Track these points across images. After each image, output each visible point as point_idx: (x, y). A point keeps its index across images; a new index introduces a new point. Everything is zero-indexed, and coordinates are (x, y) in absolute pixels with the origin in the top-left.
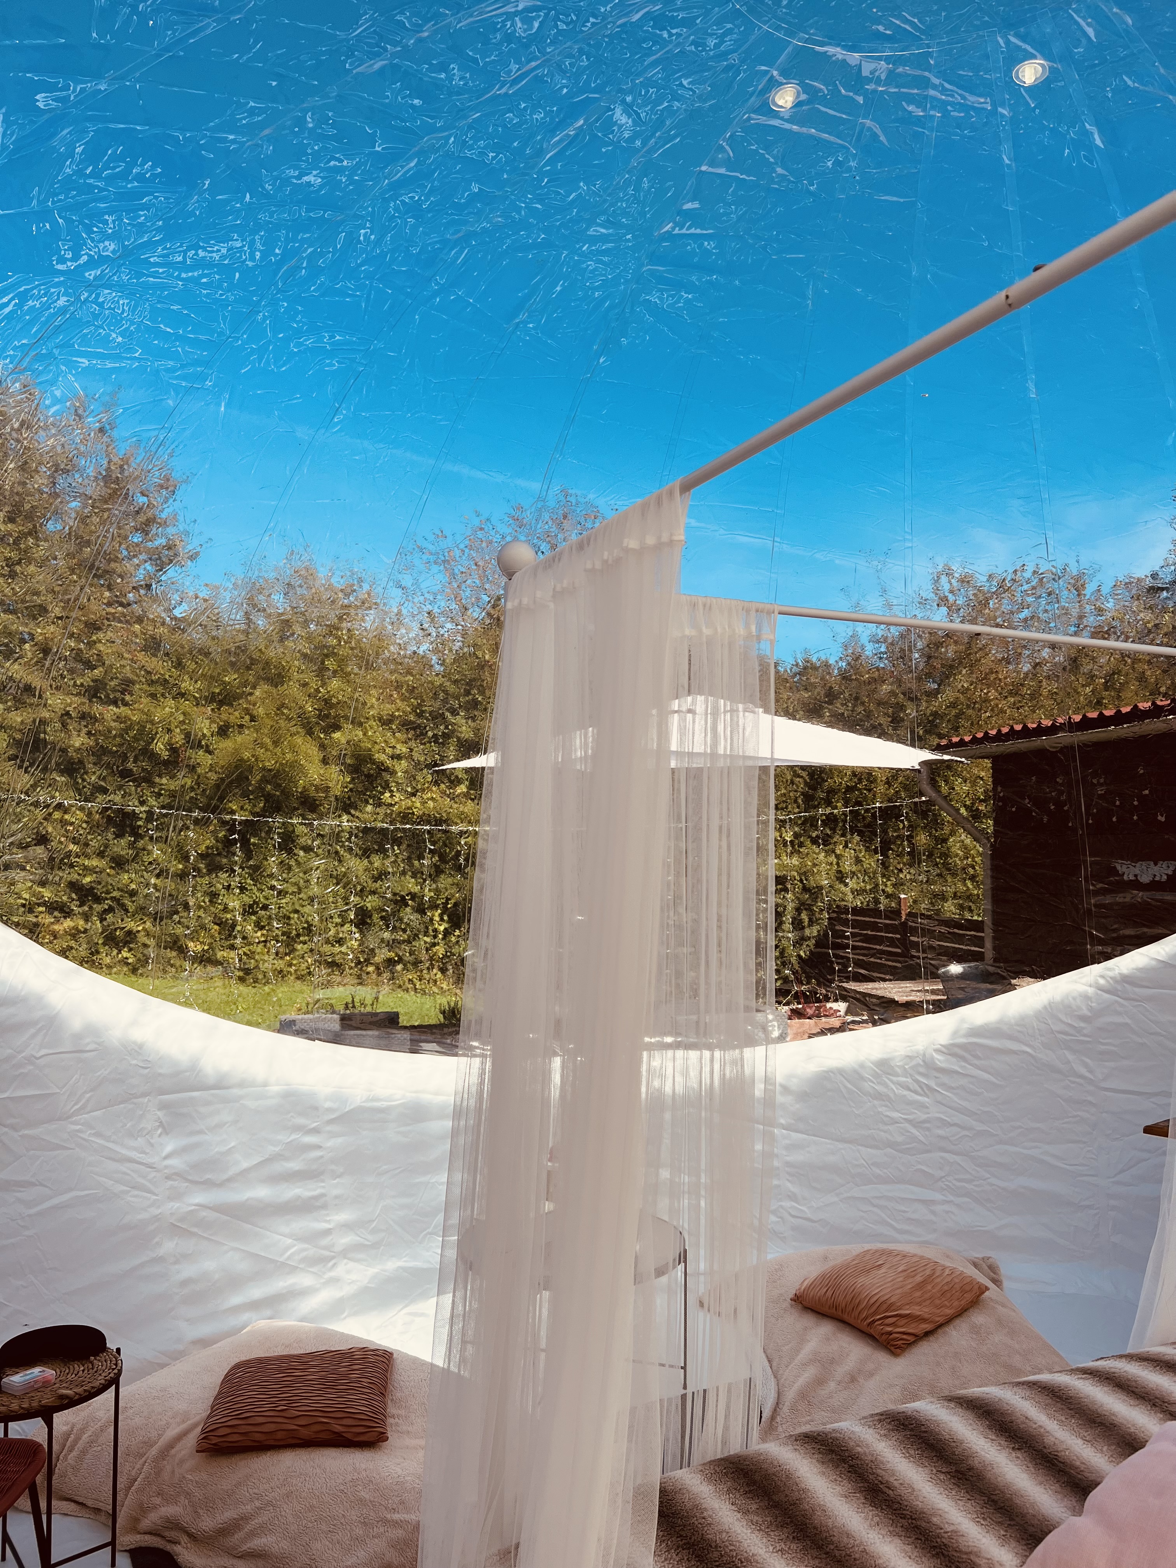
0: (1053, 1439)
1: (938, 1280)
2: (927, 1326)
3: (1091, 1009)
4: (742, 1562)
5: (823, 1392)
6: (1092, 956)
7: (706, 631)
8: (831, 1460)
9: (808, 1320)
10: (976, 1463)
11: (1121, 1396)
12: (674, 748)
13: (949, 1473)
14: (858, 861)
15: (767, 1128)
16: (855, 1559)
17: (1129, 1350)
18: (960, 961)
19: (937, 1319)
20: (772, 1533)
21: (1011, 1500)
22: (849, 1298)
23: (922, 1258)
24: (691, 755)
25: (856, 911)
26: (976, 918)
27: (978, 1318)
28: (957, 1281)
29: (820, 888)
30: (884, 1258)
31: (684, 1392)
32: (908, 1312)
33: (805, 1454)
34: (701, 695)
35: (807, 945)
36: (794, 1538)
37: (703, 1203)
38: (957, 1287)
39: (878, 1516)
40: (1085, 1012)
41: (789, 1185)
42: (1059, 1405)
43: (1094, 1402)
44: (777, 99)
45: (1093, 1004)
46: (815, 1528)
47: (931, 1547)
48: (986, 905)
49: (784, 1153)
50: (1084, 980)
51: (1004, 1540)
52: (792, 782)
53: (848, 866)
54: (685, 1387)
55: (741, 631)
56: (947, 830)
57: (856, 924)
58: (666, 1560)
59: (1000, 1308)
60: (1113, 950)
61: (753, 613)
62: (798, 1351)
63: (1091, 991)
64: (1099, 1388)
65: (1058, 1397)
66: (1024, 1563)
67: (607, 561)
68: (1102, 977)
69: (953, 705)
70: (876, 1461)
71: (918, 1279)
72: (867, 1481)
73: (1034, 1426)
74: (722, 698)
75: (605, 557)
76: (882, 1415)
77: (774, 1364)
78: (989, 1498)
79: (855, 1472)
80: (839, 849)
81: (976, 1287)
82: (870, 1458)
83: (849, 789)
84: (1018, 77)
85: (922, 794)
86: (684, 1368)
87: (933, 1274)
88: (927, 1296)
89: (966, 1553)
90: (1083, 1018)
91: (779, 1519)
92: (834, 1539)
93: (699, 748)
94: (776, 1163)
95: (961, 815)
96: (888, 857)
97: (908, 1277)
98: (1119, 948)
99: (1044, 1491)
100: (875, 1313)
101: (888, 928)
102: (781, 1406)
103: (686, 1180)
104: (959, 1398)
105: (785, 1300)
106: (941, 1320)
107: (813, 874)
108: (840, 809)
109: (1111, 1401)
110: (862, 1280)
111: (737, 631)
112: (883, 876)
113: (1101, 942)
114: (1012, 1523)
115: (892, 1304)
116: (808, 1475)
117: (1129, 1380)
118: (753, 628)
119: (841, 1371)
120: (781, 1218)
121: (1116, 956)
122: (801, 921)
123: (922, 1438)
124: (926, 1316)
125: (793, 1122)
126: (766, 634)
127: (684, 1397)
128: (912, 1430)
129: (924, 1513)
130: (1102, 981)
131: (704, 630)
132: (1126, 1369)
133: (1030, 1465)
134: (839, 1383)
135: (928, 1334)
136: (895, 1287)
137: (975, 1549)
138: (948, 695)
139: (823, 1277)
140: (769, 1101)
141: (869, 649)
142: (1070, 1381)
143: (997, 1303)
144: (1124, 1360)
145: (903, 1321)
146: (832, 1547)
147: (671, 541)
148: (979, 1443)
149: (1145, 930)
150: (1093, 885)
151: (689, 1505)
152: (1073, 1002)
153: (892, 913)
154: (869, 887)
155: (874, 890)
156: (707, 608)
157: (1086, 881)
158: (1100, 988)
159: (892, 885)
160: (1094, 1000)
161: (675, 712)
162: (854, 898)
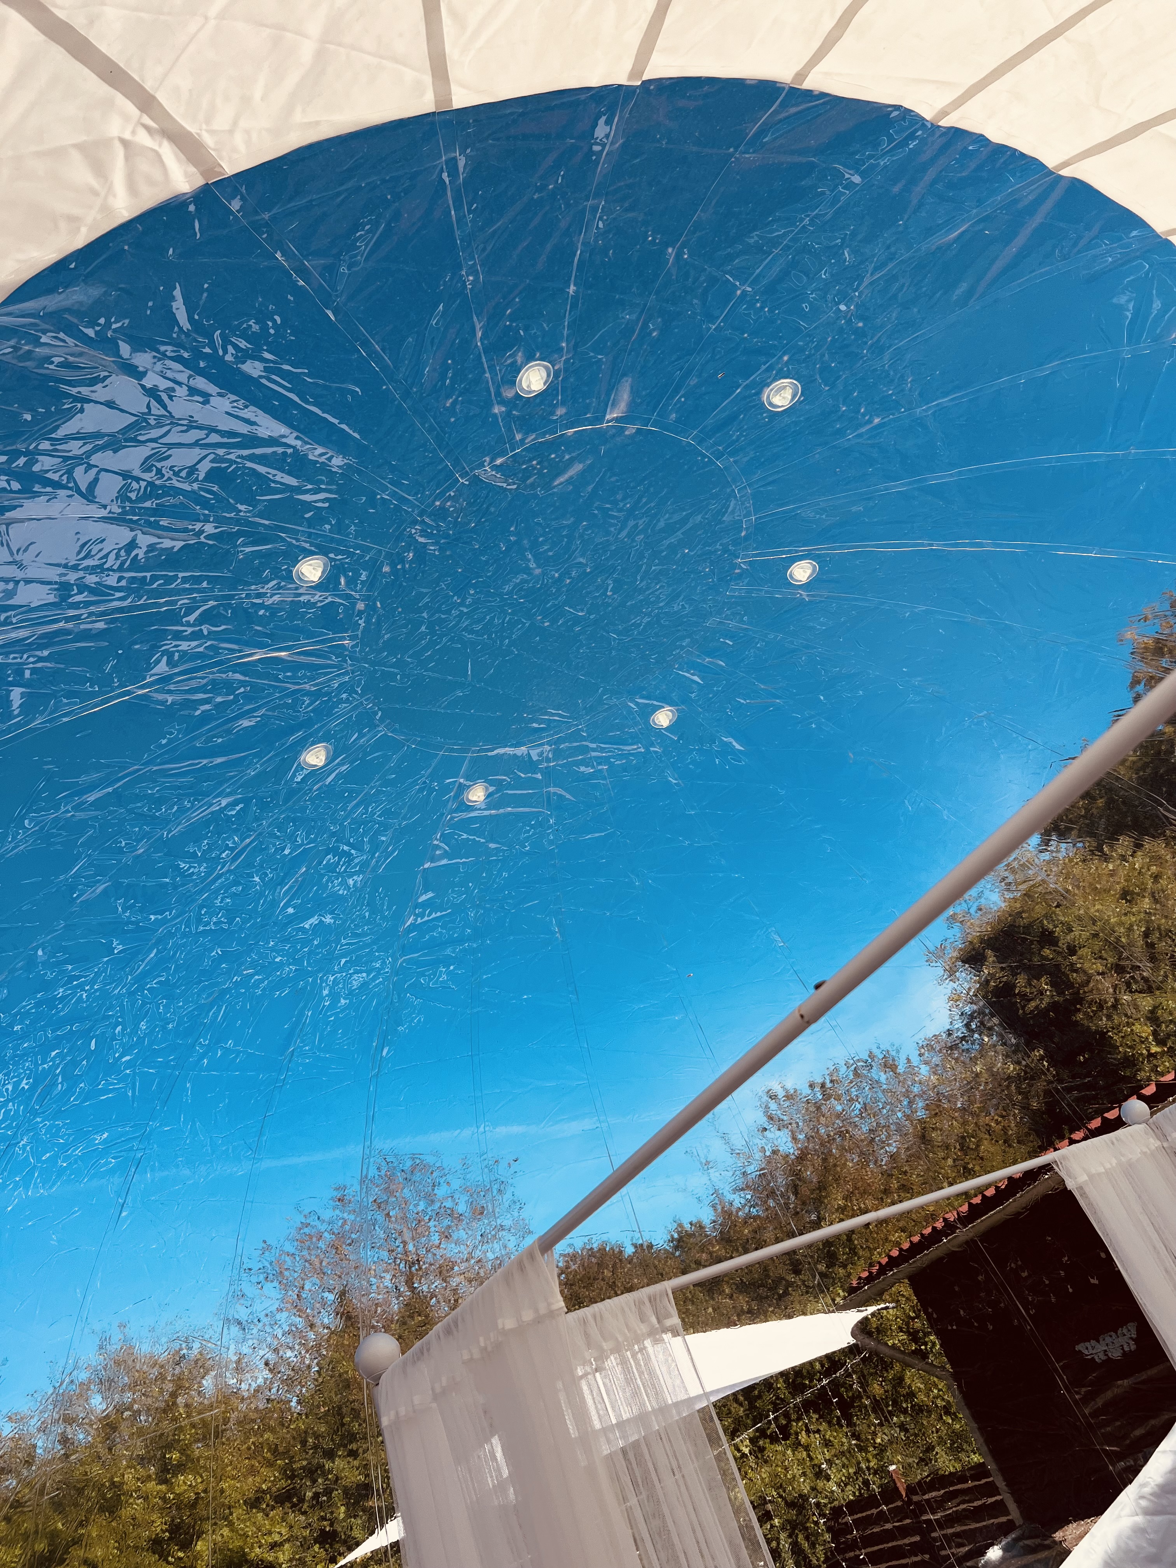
3: (1151, 1542)
6: (1119, 1474)
14: (827, 1444)
18: (994, 1541)
25: (851, 1507)
29: (803, 1496)
40: (1153, 1550)
44: (470, 798)
45: (1152, 1536)
48: (975, 1439)
50: (1127, 1511)
53: (820, 1455)
57: (859, 1526)
60: (1135, 1460)
63: (1140, 1519)
67: (485, 1348)
68: (1142, 1497)
75: (482, 1344)
80: (803, 1438)
84: (655, 724)
96: (855, 1425)
98: (1140, 1455)
101: (893, 1515)
107: (789, 1482)
111: (639, 1332)
112: (860, 1449)
113: (1120, 1456)
121: (1143, 1466)
130: (1143, 1503)
141: (738, 1200)
147: (552, 1311)
149: (1153, 1422)
150: (1078, 1393)
152: (1130, 1543)
153: (890, 1492)
154: (851, 1471)
155: (859, 1470)
156: (598, 1318)
157: (1068, 1391)
158: (1147, 1512)
159: (875, 1456)
160: (1149, 1531)
161: (582, 1377)
162: (843, 1491)
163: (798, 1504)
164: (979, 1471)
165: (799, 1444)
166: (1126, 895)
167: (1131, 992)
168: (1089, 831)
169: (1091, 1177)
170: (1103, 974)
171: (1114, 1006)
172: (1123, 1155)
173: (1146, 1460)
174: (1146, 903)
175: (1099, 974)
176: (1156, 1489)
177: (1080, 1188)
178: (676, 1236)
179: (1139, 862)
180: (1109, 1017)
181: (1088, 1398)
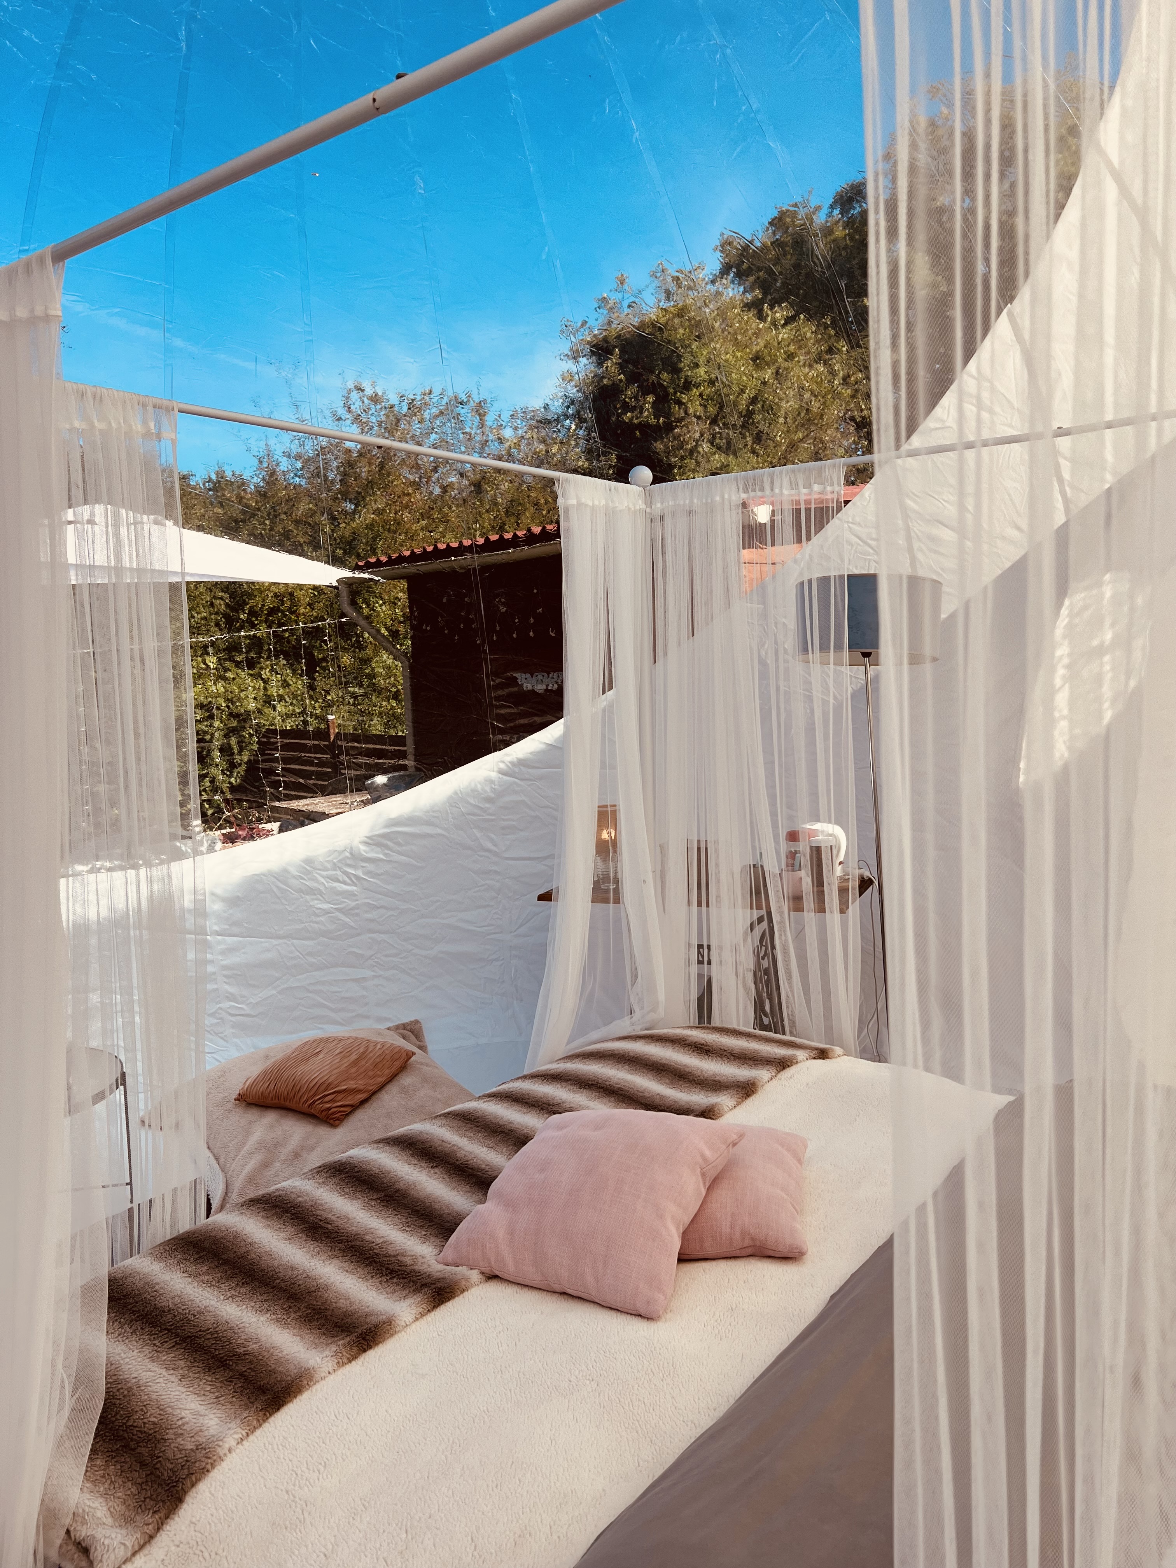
0: (464, 1152)
1: (371, 1055)
2: (362, 1095)
3: (494, 790)
4: (195, 1316)
5: (269, 1173)
6: (494, 744)
7: (99, 425)
8: (275, 1214)
9: (253, 1114)
10: (401, 1186)
11: (517, 1107)
12: (72, 559)
13: (378, 1199)
14: (285, 684)
15: (199, 937)
16: (299, 1285)
17: (525, 1073)
18: (384, 772)
19: (371, 1088)
20: (222, 1285)
21: (431, 1206)
22: (290, 1087)
23: (356, 1039)
24: (92, 568)
25: (285, 733)
26: (400, 734)
27: (406, 1080)
28: (387, 1052)
29: (248, 713)
30: (321, 1045)
31: (130, 1206)
32: (344, 1087)
33: (251, 1214)
34: (99, 504)
35: (239, 772)
36: (243, 1283)
37: (137, 1019)
38: (388, 1057)
39: (319, 1246)
40: (493, 795)
41: (226, 987)
42: (469, 1125)
43: (496, 1117)
45: (496, 787)
46: (263, 1270)
47: (365, 1259)
48: (408, 718)
49: (220, 957)
50: (488, 767)
51: (424, 1239)
52: (212, 605)
53: (274, 690)
54: (131, 1202)
55: (138, 427)
56: (369, 651)
57: (285, 747)
58: (119, 1335)
59: (425, 1067)
61: (150, 408)
62: (243, 1144)
63: (494, 775)
64: (500, 1106)
65: (467, 1119)
66: (441, 1251)
68: (503, 762)
69: (370, 526)
70: (315, 1205)
71: (354, 1057)
72: (307, 1222)
73: (449, 1146)
74: (123, 507)
76: (320, 1167)
77: (222, 1160)
78: (412, 1209)
79: (297, 1218)
80: (265, 674)
81: (404, 1055)
82: (310, 1203)
83: (273, 611)
85: (343, 615)
86: (130, 1184)
87: (367, 1050)
88: (361, 1070)
89: (394, 1256)
90: (489, 800)
91: (229, 1272)
92: (281, 1275)
93: (100, 559)
94: (210, 969)
95: (383, 635)
96: (315, 679)
97: (344, 1057)
99: (457, 1194)
100: (315, 1095)
101: (317, 749)
102: (229, 1195)
103: (119, 1000)
104: (387, 1139)
105: (230, 1101)
106: (374, 1088)
107: (239, 699)
108: (262, 631)
109: (509, 1114)
110: (303, 1068)
111: (134, 427)
112: (311, 698)
113: (502, 731)
114: (431, 1224)
115: (330, 1084)
116: (255, 1231)
117: (523, 1095)
118: (152, 425)
119: (285, 1151)
120: (220, 1018)
121: (514, 743)
122: (230, 748)
123: (355, 1177)
124: (362, 1087)
125: (227, 927)
126: (167, 434)
127: (130, 1211)
128: (347, 1173)
129: (359, 1234)
130: (502, 766)
131: (96, 424)
132: (521, 1087)
133: (445, 1176)
134: (284, 1162)
135: (363, 1102)
136: (332, 1068)
137: (402, 1251)
138: (366, 516)
139: (265, 1073)
140: (200, 911)
141: (284, 464)
142: (477, 1105)
143: (422, 1064)
144: (520, 1080)
145: (341, 1096)
146: (278, 1281)
147: (47, 315)
148: (404, 1169)
150: (493, 680)
151: (139, 1285)
152: (479, 786)
153: (321, 734)
154: (298, 711)
155: (303, 713)
156: (98, 398)
157: (487, 677)
158: (501, 772)
159: (320, 707)
160: (496, 783)
161: (70, 523)
162: (283, 721)
163: (243, 718)
164: (400, 741)
165: (260, 675)
166: (757, 360)
167: (712, 444)
168: (765, 286)
169: (580, 505)
170: (699, 418)
171: (691, 452)
172: (612, 501)
173: (518, 740)
174: (768, 374)
175: (695, 416)
176: (515, 760)
177: (567, 510)
178: (214, 477)
179: (784, 334)
180: (682, 458)
181: (497, 687)
